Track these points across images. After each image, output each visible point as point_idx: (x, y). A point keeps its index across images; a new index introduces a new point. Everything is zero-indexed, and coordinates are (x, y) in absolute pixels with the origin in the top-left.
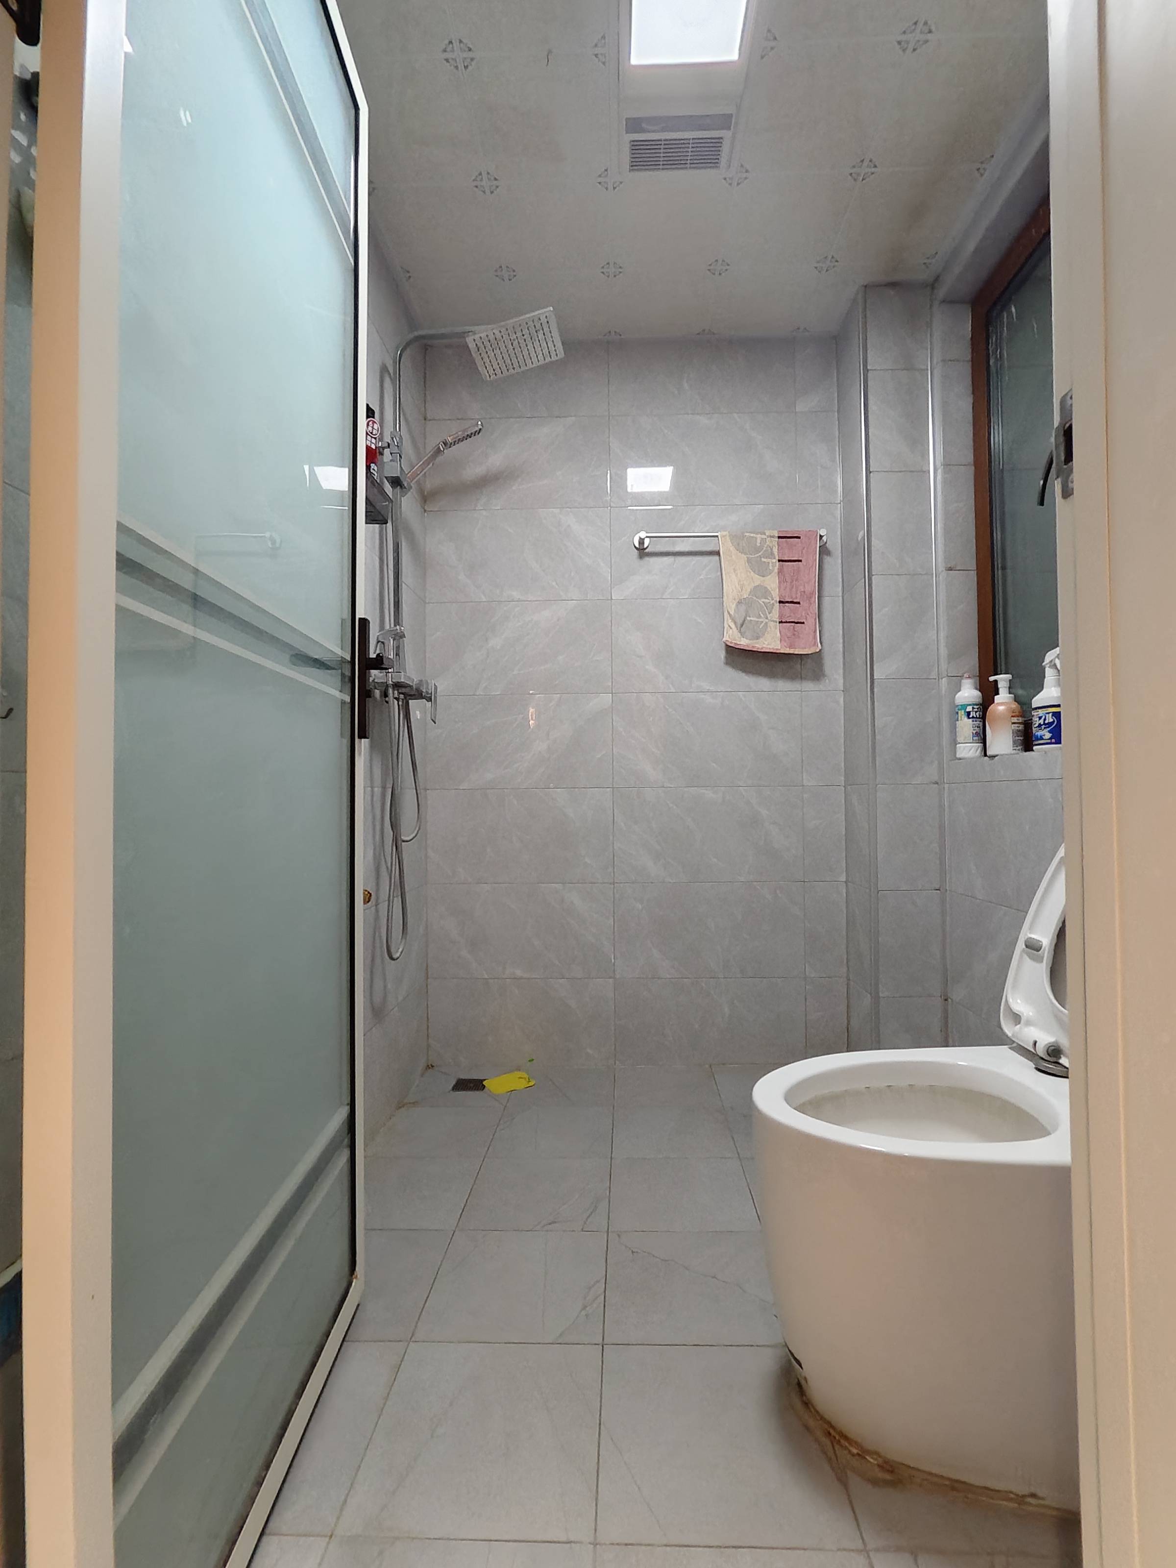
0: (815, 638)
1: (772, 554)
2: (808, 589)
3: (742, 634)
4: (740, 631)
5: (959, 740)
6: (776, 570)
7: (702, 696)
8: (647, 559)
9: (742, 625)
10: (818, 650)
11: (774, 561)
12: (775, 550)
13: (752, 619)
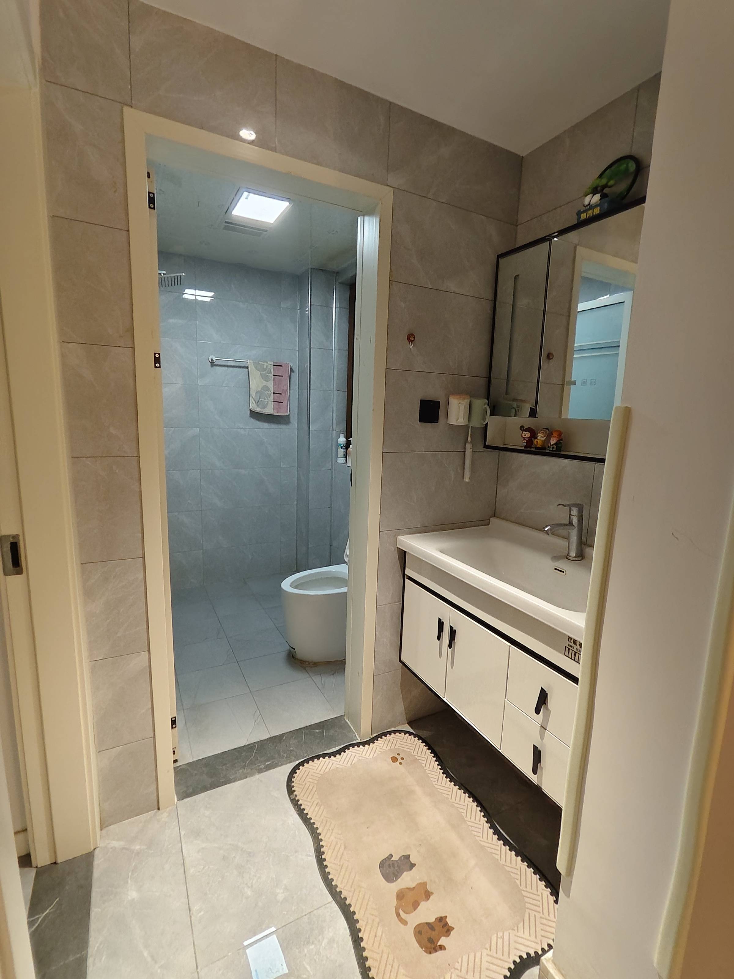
0: (287, 409)
1: (271, 372)
2: (285, 388)
3: (258, 406)
4: (257, 405)
5: (338, 456)
6: (272, 379)
7: (239, 430)
8: (215, 367)
9: (258, 402)
10: (288, 414)
11: (270, 375)
12: (272, 371)
13: (262, 400)
